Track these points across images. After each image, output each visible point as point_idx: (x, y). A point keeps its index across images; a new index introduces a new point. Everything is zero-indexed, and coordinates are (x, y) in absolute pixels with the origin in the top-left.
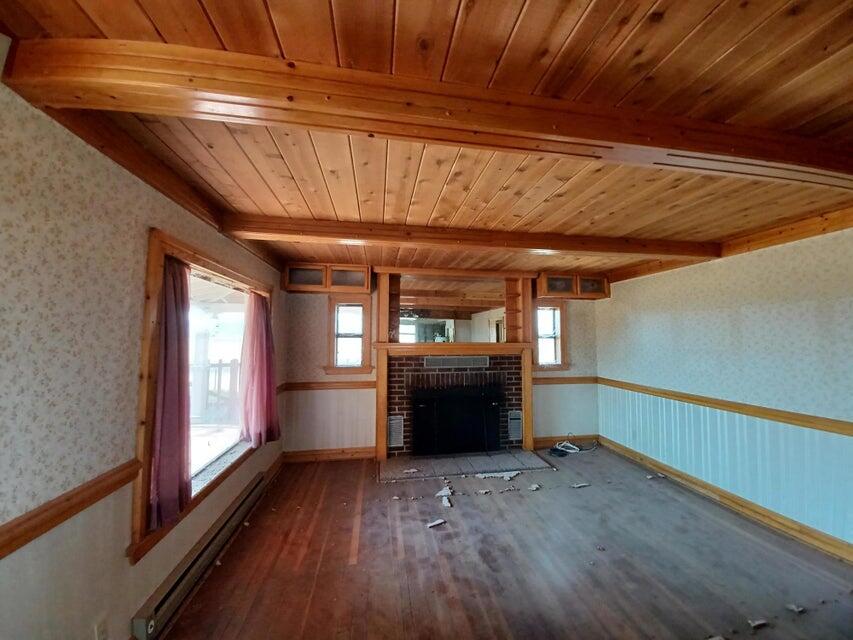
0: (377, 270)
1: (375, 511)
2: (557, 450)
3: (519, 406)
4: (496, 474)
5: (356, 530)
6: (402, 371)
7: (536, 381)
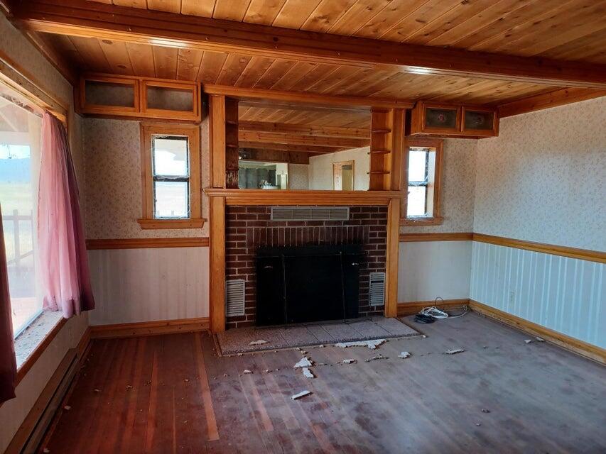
0: (209, 90)
1: (225, 387)
2: (423, 316)
3: (382, 268)
4: (358, 343)
5: (209, 406)
6: (243, 224)
7: (404, 237)
